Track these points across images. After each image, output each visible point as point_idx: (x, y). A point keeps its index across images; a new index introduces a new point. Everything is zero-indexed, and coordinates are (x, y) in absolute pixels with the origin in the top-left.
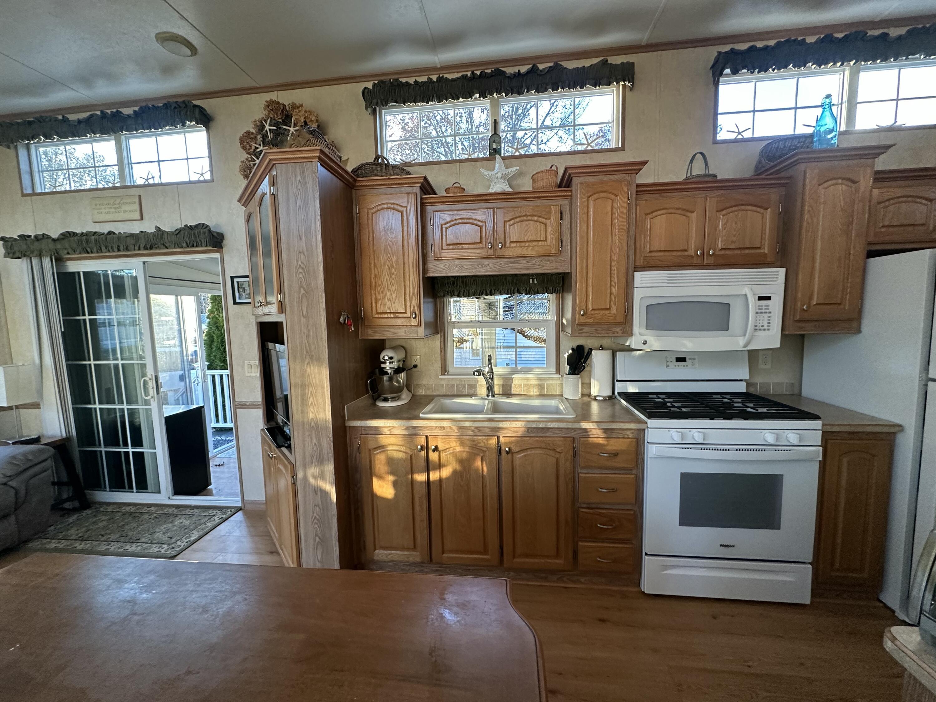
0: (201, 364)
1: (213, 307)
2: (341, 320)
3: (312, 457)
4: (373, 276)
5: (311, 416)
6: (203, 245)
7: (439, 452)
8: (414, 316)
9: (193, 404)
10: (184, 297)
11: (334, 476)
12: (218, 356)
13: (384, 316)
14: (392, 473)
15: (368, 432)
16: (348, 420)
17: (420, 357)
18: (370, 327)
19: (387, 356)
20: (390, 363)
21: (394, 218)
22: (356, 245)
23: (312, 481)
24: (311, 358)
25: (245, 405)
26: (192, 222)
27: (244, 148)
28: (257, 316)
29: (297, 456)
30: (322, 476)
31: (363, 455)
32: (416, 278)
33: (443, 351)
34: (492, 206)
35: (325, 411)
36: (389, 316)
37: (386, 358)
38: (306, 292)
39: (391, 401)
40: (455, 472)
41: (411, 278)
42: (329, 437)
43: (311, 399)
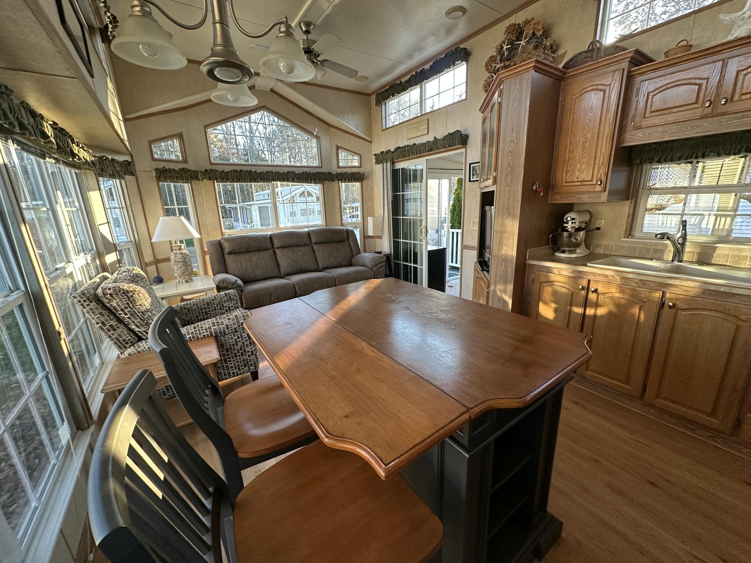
0: (447, 225)
1: (458, 187)
2: (534, 188)
3: (501, 278)
4: (567, 152)
5: (503, 252)
6: (457, 144)
7: (598, 294)
8: (599, 183)
9: (441, 246)
10: (443, 180)
11: (512, 293)
12: (457, 220)
13: (571, 184)
14: (555, 302)
15: (541, 270)
16: (529, 259)
17: (605, 221)
18: (558, 193)
19: (570, 217)
20: (572, 223)
21: (595, 98)
22: (557, 128)
23: (499, 293)
24: (509, 215)
25: (468, 247)
26: (452, 131)
27: (487, 70)
28: (481, 189)
29: (492, 276)
30: (505, 292)
31: (535, 284)
32: (607, 151)
33: (631, 216)
34: (723, 58)
35: (513, 250)
36: (576, 184)
37: (569, 219)
38: (512, 169)
39: (568, 253)
40: (610, 313)
41: (603, 150)
42: (512, 267)
43: (505, 241)
